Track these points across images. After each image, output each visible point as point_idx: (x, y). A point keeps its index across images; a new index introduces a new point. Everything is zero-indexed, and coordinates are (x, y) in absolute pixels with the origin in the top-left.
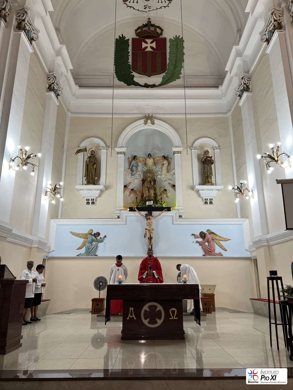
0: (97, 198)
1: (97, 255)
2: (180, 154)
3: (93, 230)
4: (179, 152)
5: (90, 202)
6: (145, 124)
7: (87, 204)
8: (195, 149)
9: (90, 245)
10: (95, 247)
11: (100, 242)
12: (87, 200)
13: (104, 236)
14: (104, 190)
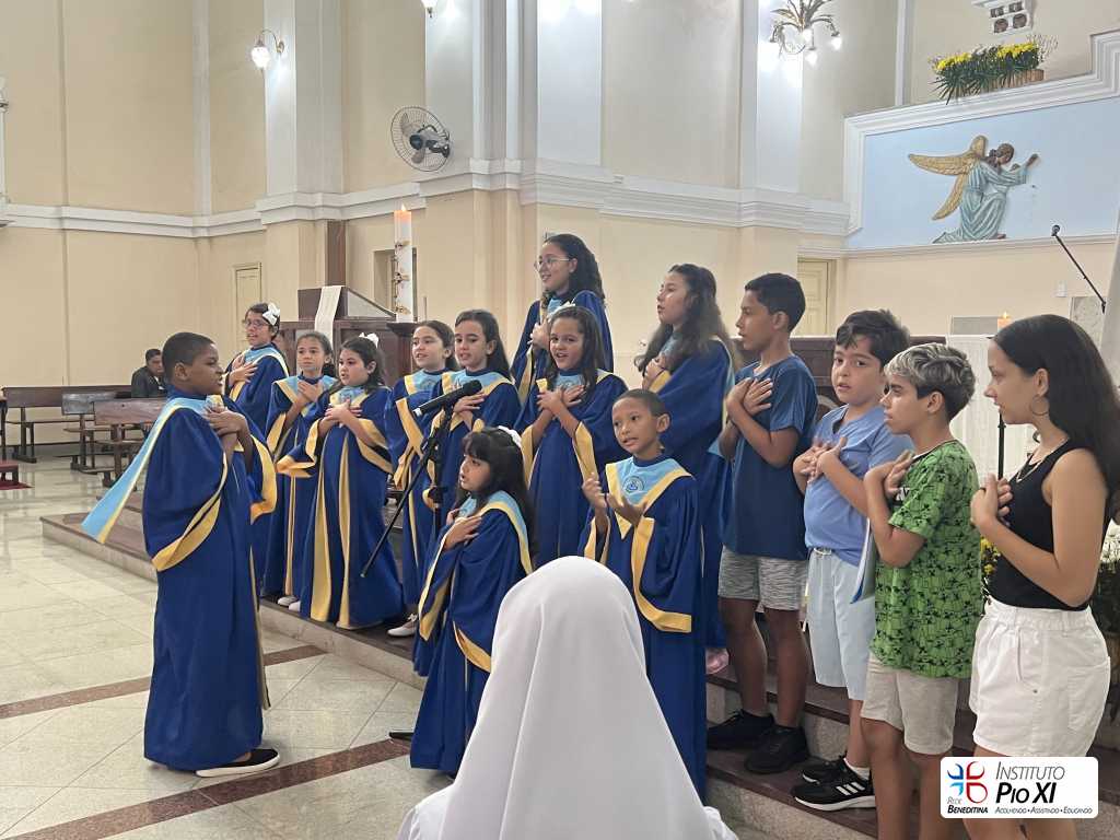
1: (1004, 237)
3: (985, 140)
5: (1009, 17)
7: (997, 30)
9: (975, 197)
10: (996, 204)
11: (1012, 184)
12: (993, 14)
13: (1027, 160)
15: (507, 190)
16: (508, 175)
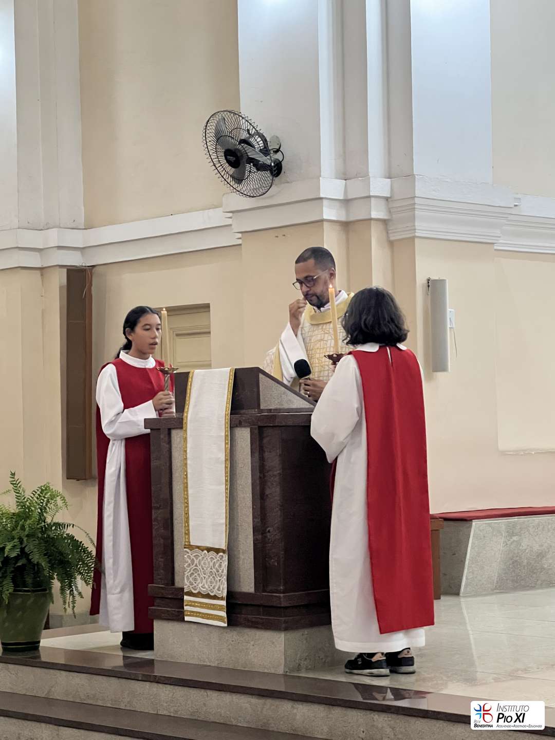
15: (371, 219)
16: (373, 200)
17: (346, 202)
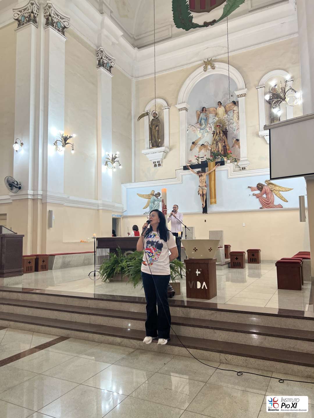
0: (162, 159)
2: (244, 97)
4: (243, 95)
5: (157, 164)
6: (205, 71)
7: (154, 167)
8: (261, 87)
9: (153, 204)
10: (157, 206)
11: (160, 201)
12: (154, 163)
14: (168, 151)
15: (38, 199)
16: (39, 195)
17: (33, 195)
